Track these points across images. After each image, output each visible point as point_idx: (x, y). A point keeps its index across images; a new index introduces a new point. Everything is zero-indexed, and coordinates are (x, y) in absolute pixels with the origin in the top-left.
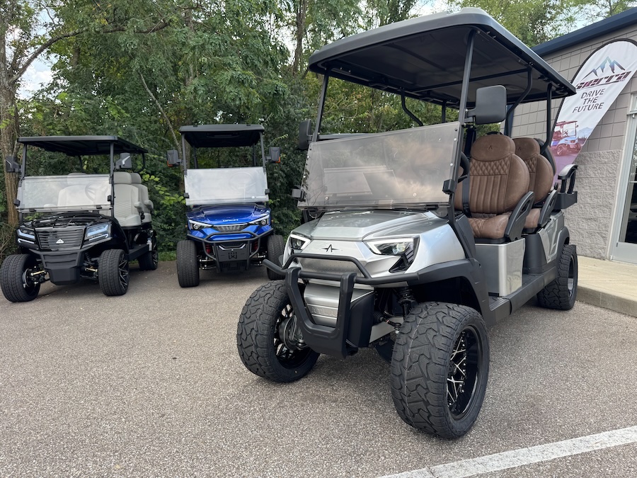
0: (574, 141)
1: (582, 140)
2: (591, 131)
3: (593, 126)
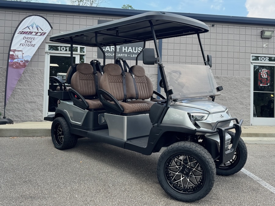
0: (22, 61)
1: (27, 61)
2: (31, 57)
3: (32, 55)
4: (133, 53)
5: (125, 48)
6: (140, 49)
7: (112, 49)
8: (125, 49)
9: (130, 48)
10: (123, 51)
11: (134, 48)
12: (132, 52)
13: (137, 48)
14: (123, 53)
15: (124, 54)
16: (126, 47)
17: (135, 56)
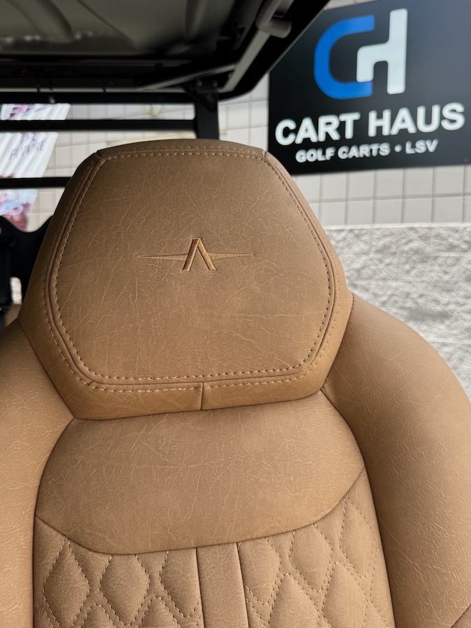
4: (420, 136)
5: (380, 116)
6: (454, 111)
7: (323, 129)
8: (379, 123)
9: (404, 113)
10: (372, 132)
11: (421, 112)
12: (412, 130)
13: (436, 110)
14: (370, 141)
15: (375, 147)
16: (387, 114)
17: (426, 146)
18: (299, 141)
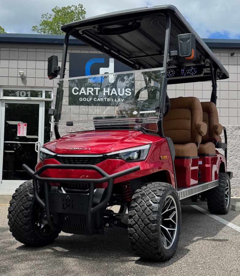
4: (119, 97)
9: (114, 90)
10: (104, 94)
11: (119, 89)
12: (116, 95)
13: (123, 89)
15: (105, 99)
16: (109, 89)
17: (121, 100)
18: (80, 94)
